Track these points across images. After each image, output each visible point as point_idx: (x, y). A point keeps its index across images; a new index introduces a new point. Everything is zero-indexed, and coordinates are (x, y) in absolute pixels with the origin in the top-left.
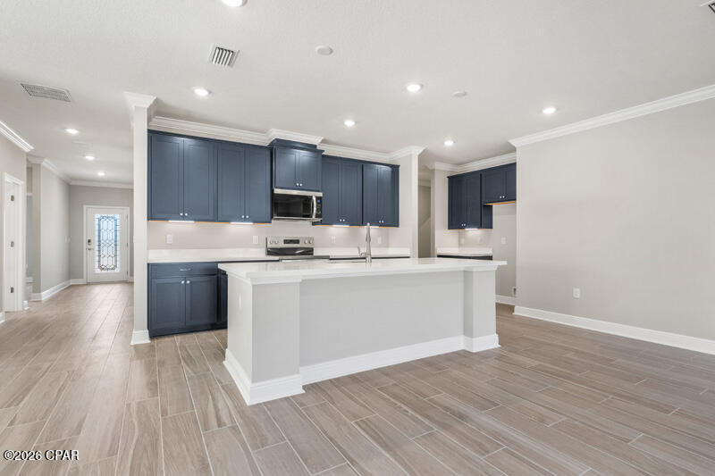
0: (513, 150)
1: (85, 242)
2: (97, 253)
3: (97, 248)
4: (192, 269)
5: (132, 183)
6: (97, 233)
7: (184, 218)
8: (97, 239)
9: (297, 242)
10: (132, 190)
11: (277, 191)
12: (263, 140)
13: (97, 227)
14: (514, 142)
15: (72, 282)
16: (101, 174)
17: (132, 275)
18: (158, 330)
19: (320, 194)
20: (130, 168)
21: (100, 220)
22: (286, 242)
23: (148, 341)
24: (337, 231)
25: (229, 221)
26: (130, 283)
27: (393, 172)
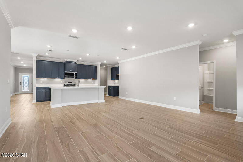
0: (119, 64)
1: (20, 83)
2: (23, 86)
3: (23, 84)
4: (46, 88)
5: (33, 67)
6: (23, 80)
7: (44, 78)
8: (23, 82)
9: (71, 83)
10: (33, 69)
11: (66, 72)
12: (63, 61)
13: (23, 79)
14: (119, 62)
15: (16, 93)
16: (25, 65)
17: (33, 91)
18: (38, 100)
19: (76, 73)
20: (33, 64)
21: (24, 77)
22: (68, 83)
23: (36, 102)
24: (82, 80)
25: (55, 78)
26: (32, 94)
27: (95, 67)
